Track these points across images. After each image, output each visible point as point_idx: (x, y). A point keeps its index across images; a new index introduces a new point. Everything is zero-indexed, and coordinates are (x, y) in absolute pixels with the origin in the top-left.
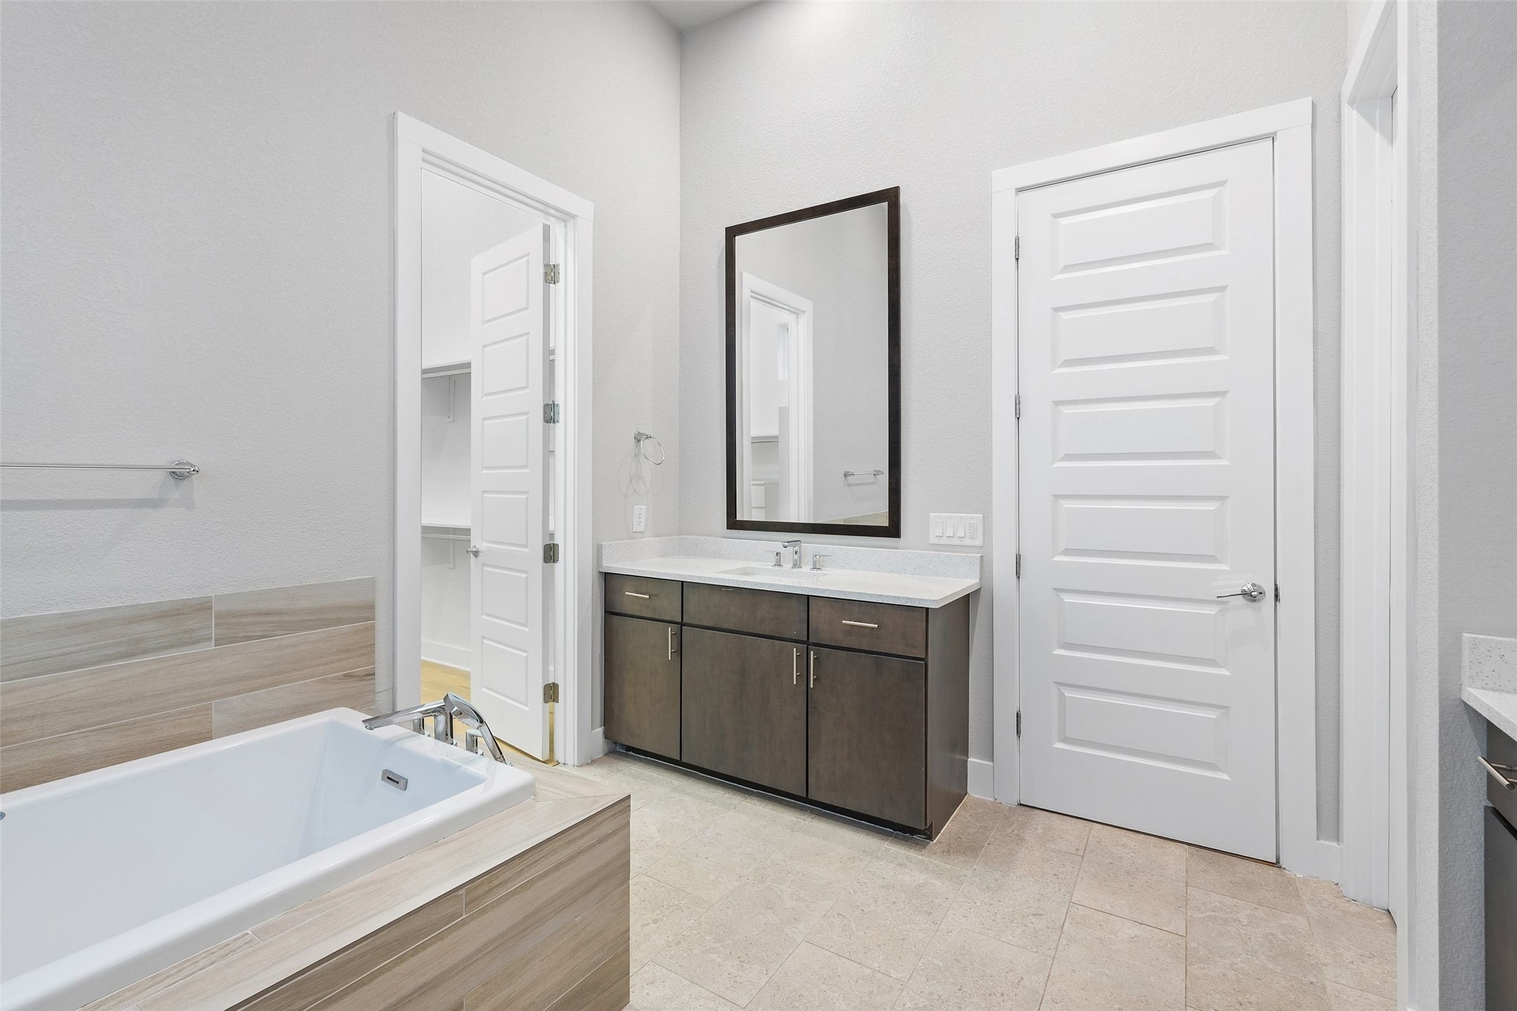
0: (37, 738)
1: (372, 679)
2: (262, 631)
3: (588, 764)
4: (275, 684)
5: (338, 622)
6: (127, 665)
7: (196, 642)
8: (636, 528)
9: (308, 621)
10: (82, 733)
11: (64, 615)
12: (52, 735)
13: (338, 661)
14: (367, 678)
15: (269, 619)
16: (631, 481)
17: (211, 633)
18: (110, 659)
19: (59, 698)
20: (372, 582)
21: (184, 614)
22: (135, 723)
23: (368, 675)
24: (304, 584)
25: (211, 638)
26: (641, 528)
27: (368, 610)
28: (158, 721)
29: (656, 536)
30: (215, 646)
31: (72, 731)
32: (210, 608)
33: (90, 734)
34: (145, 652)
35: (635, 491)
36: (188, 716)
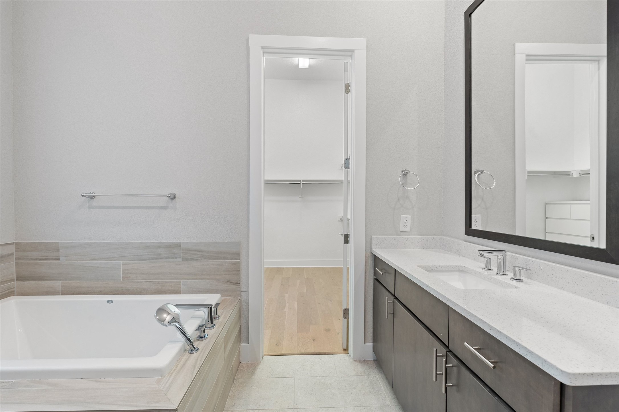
0: (135, 280)
1: (239, 285)
2: (197, 257)
3: (360, 362)
4: (201, 279)
5: (225, 258)
6: (157, 262)
7: (176, 258)
8: (402, 229)
9: (213, 256)
10: (146, 281)
11: (141, 243)
12: (138, 280)
13: (225, 275)
14: (237, 284)
15: (199, 253)
16: (398, 200)
17: (180, 255)
18: (152, 259)
19: (140, 269)
20: (239, 244)
21: (172, 247)
22: (159, 282)
23: (237, 283)
24: (213, 241)
25: (180, 257)
26: (408, 229)
27: (237, 255)
28: (165, 283)
29: (421, 235)
30: (182, 260)
31: (143, 280)
32: (180, 246)
33: (148, 282)
34: (161, 259)
35: (402, 206)
36: (174, 283)
